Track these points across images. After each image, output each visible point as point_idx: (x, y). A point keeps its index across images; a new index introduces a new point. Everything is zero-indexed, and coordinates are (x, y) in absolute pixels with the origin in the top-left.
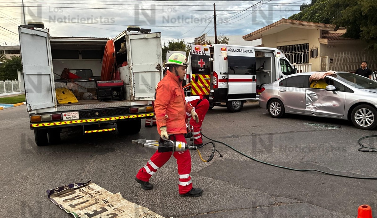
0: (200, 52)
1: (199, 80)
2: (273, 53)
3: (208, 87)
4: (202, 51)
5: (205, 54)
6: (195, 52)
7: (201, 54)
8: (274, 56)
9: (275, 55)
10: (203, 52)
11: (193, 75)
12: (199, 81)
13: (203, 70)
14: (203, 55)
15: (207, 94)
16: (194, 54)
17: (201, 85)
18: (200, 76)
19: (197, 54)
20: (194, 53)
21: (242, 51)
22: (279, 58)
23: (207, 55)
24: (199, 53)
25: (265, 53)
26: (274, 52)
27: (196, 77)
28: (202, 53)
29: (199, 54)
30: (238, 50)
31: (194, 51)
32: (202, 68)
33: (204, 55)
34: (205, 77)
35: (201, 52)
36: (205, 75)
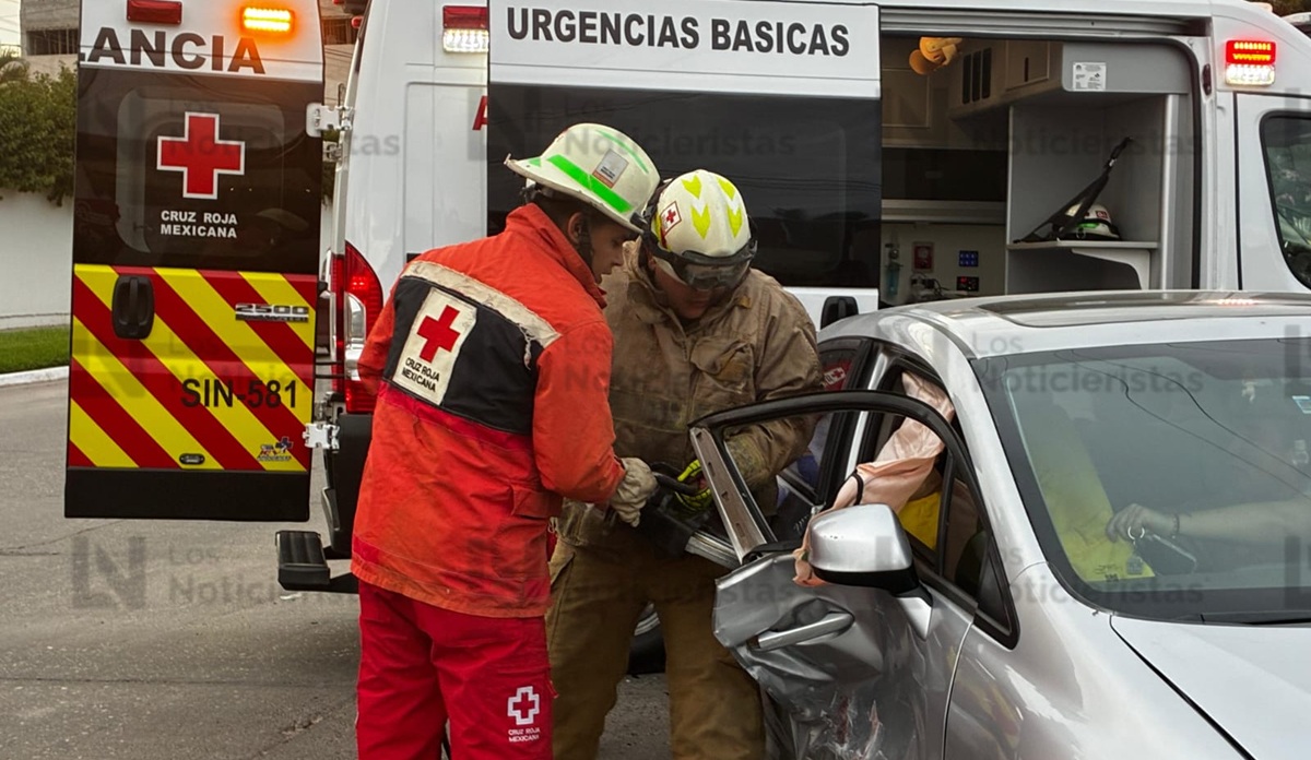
0: (189, 47)
1: (158, 323)
2: (1187, 56)
3: (285, 397)
4: (218, 42)
5: (256, 63)
6: (125, 42)
7: (207, 68)
8: (1197, 81)
9: (1207, 71)
10: (229, 50)
11: (79, 268)
12: (161, 336)
13: (223, 227)
14: (225, 71)
15: (269, 466)
16: (106, 62)
17: (188, 367)
18: (186, 282)
19: (146, 63)
20: (116, 51)
21: (705, 31)
22: (1254, 110)
23: (275, 70)
24: (177, 53)
25: (1068, 53)
26: (1195, 44)
27: (121, 291)
28: (218, 55)
29: (170, 65)
30: (637, 30)
31: (107, 33)
32: (201, 207)
33: (246, 72)
34: (238, 294)
35: (207, 50)
36: (247, 276)
